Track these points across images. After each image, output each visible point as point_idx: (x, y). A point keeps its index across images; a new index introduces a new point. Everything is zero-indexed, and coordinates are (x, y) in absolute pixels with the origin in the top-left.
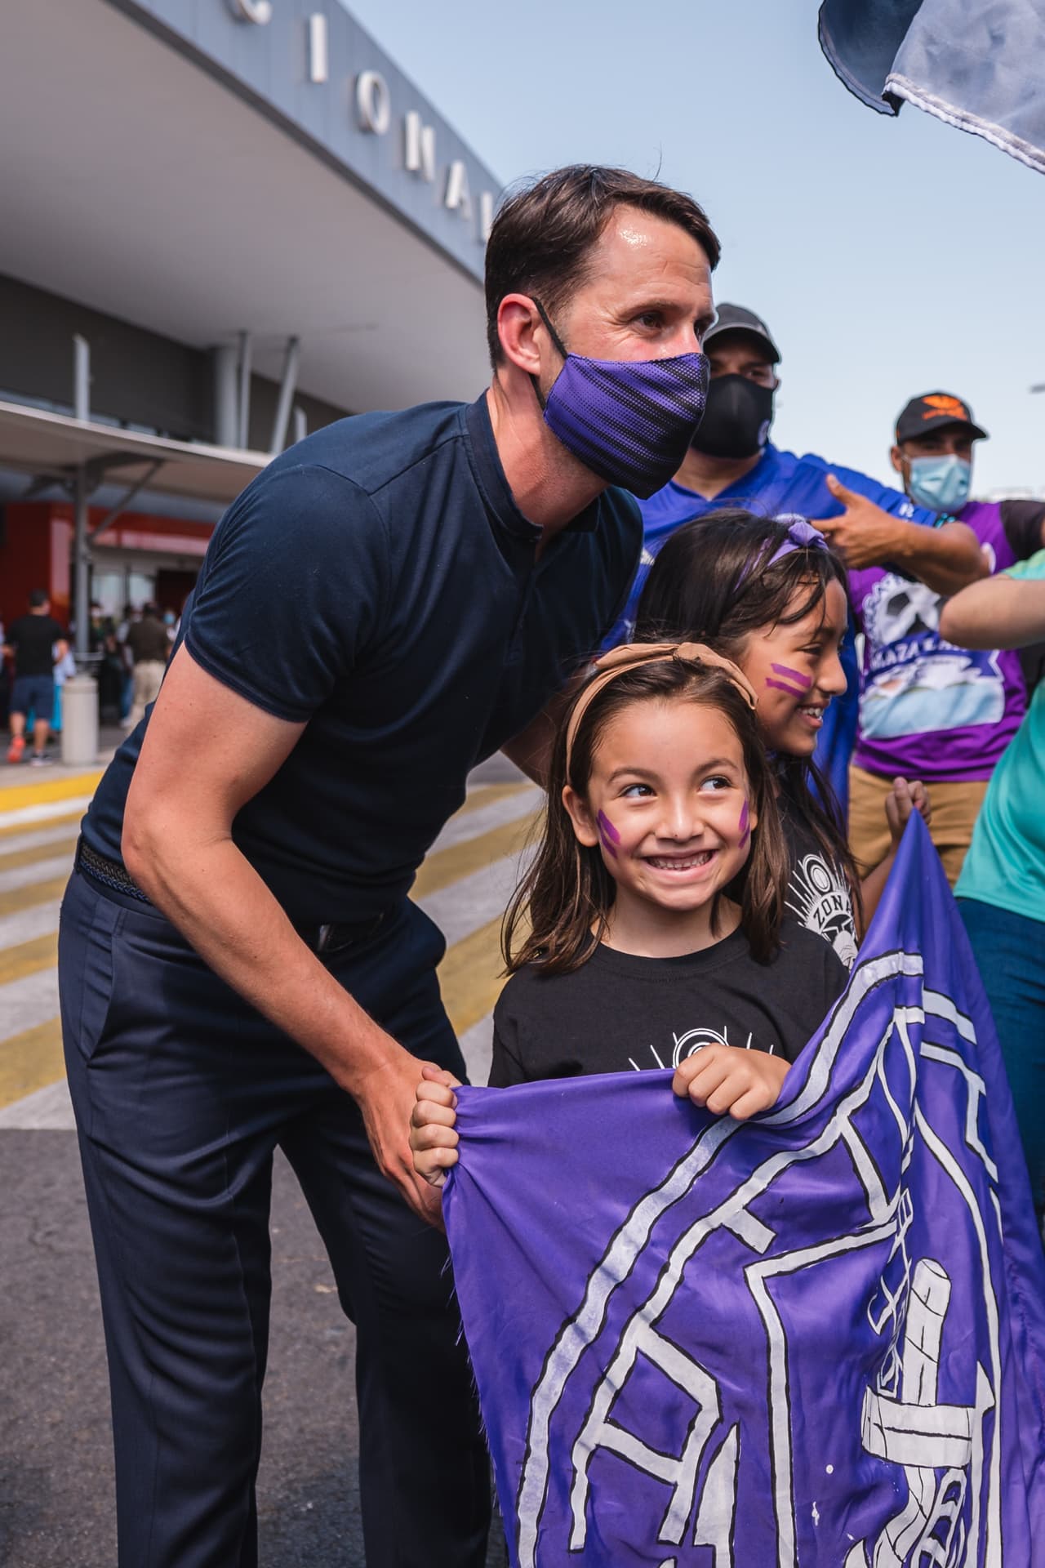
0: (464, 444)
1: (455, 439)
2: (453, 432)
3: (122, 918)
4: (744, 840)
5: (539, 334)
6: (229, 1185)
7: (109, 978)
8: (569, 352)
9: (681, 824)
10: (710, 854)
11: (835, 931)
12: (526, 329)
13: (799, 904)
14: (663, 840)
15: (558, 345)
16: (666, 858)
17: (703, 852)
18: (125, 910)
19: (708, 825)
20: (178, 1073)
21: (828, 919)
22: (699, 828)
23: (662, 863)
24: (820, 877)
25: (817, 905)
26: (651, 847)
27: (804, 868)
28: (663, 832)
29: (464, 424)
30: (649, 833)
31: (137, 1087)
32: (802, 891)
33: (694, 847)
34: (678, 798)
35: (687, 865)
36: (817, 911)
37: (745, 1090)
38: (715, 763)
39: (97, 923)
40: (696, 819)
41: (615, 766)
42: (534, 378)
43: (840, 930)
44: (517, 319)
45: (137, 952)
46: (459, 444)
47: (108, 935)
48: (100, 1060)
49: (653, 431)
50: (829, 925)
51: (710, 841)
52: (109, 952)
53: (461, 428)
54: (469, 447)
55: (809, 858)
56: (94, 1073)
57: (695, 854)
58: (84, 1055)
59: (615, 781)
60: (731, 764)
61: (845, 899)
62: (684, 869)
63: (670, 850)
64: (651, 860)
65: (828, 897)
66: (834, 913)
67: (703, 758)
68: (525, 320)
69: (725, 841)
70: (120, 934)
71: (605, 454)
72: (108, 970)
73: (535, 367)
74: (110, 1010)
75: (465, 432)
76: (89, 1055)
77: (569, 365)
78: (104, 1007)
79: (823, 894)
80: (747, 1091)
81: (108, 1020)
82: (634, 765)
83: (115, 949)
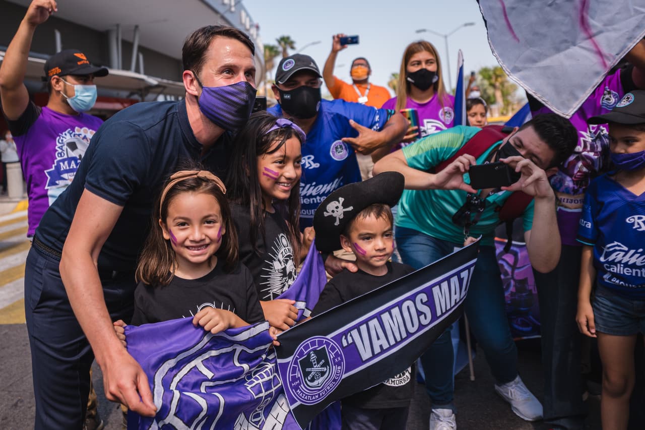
0: (176, 115)
1: (174, 113)
2: (173, 111)
3: (46, 263)
4: (219, 240)
5: (195, 82)
6: (79, 353)
7: (41, 283)
8: (203, 86)
9: (197, 236)
10: (207, 245)
11: (288, 260)
12: (192, 81)
13: (276, 249)
14: (191, 241)
15: (200, 84)
16: (192, 247)
17: (205, 245)
18: (47, 261)
19: (206, 236)
20: (65, 316)
21: (286, 255)
22: (204, 237)
23: (191, 248)
24: (284, 241)
25: (283, 250)
26: (188, 243)
27: (280, 237)
28: (191, 238)
29: (177, 108)
30: (187, 238)
31: (49, 320)
32: (278, 245)
33: (202, 243)
34: (196, 227)
35: (199, 248)
36: (282, 252)
37: (216, 324)
38: (209, 216)
39: (37, 264)
40: (202, 234)
41: (176, 215)
42: (196, 97)
43: (290, 259)
44: (189, 78)
45: (52, 276)
46: (175, 115)
47: (41, 269)
48: (37, 310)
49: (233, 109)
50: (286, 257)
51: (207, 241)
52: (41, 274)
53: (176, 110)
54: (178, 116)
55: (282, 234)
56: (35, 314)
57: (202, 246)
58: (32, 309)
59: (176, 220)
60: (216, 216)
61: (291, 250)
62: (198, 250)
63: (194, 244)
64: (188, 247)
65: (286, 248)
66: (288, 254)
67: (206, 214)
68: (191, 78)
69: (212, 241)
70: (45, 269)
71: (219, 119)
72: (41, 281)
73: (196, 93)
74: (42, 294)
75: (177, 111)
76: (33, 308)
77: (204, 90)
78: (40, 293)
79: (285, 247)
80: (217, 325)
81: (41, 298)
82: (182, 216)
83: (43, 274)
